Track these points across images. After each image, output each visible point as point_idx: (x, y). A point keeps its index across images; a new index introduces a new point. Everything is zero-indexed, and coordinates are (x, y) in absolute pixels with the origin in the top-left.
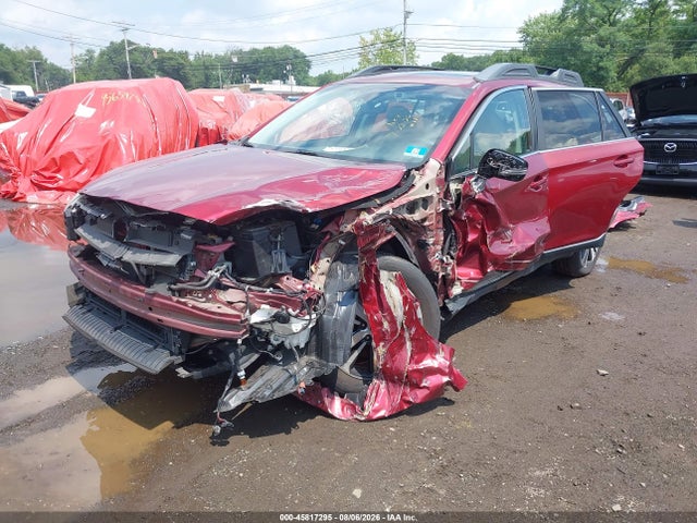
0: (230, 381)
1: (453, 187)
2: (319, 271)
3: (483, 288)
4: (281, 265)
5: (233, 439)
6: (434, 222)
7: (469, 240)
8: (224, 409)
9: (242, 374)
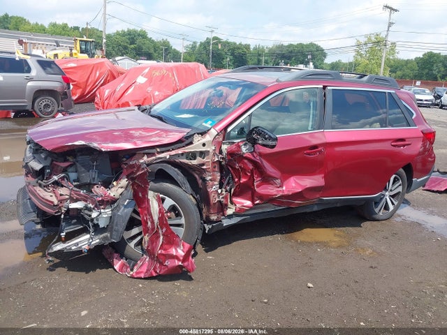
0: (57, 237)
1: (224, 147)
2: (120, 185)
3: (256, 214)
4: (94, 179)
5: (59, 270)
6: (210, 166)
7: (241, 182)
8: (50, 251)
9: (63, 234)
